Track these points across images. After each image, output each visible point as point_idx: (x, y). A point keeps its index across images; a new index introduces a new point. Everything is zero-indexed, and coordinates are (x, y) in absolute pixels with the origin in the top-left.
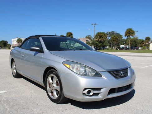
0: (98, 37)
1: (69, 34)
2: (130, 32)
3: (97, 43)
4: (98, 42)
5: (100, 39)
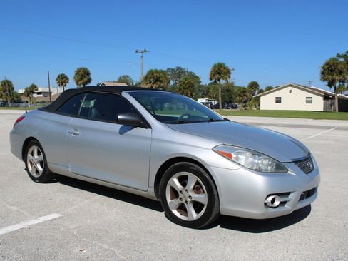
0: (152, 79)
1: (82, 73)
2: (220, 71)
5: (155, 86)
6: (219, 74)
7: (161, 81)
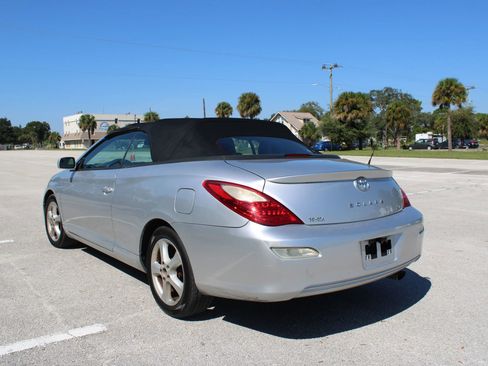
0: (345, 107)
1: (248, 100)
2: (449, 91)
3: (339, 127)
4: (343, 126)
5: (350, 116)
6: (448, 95)
7: (359, 109)
